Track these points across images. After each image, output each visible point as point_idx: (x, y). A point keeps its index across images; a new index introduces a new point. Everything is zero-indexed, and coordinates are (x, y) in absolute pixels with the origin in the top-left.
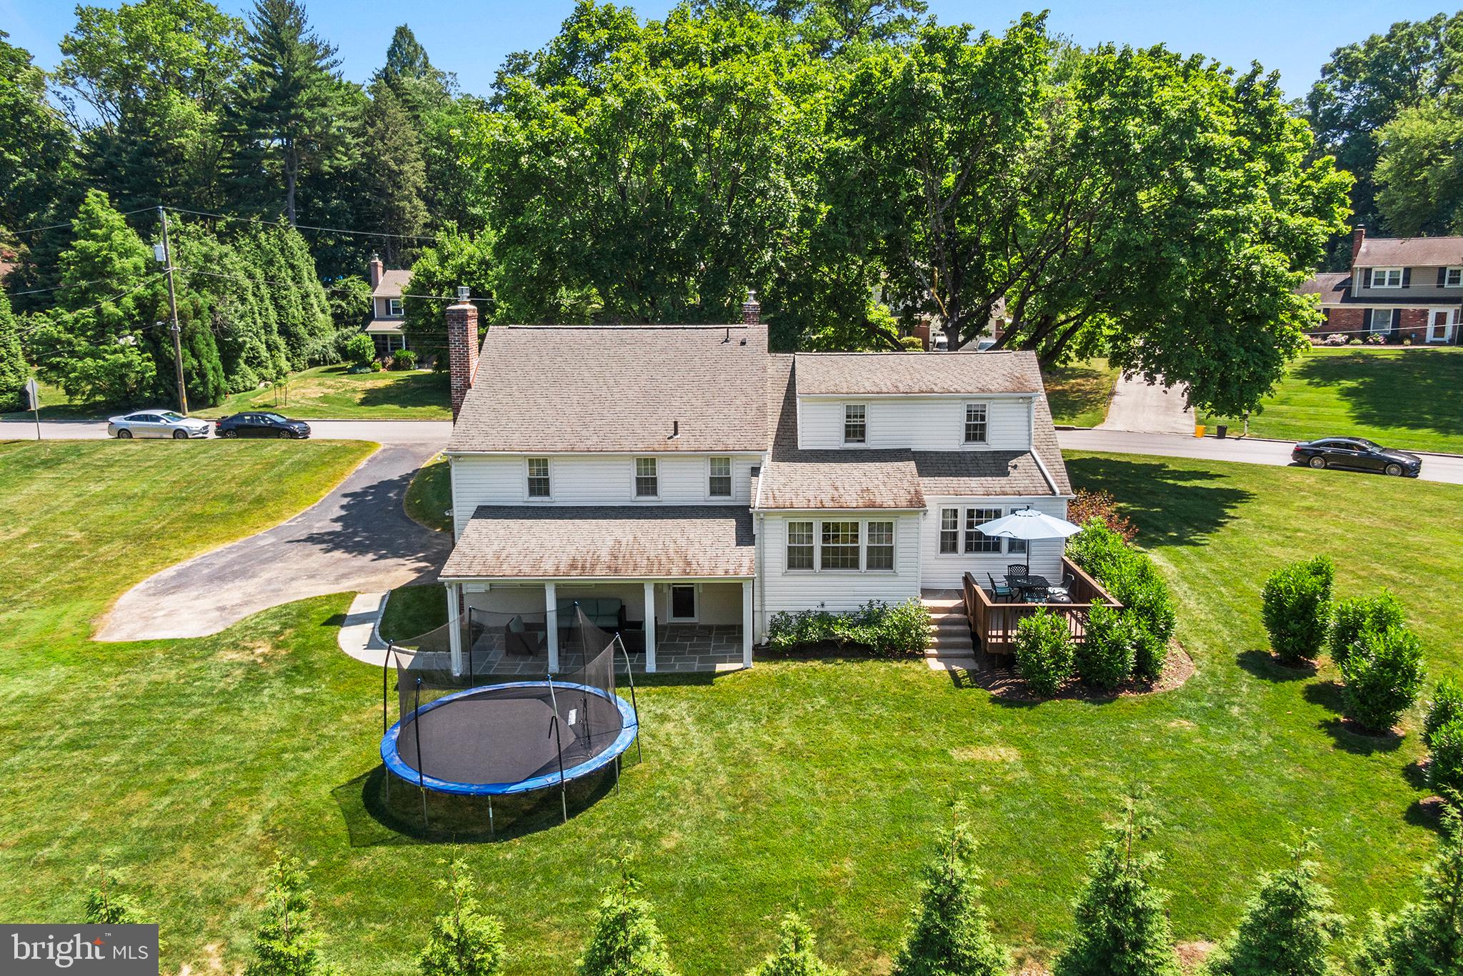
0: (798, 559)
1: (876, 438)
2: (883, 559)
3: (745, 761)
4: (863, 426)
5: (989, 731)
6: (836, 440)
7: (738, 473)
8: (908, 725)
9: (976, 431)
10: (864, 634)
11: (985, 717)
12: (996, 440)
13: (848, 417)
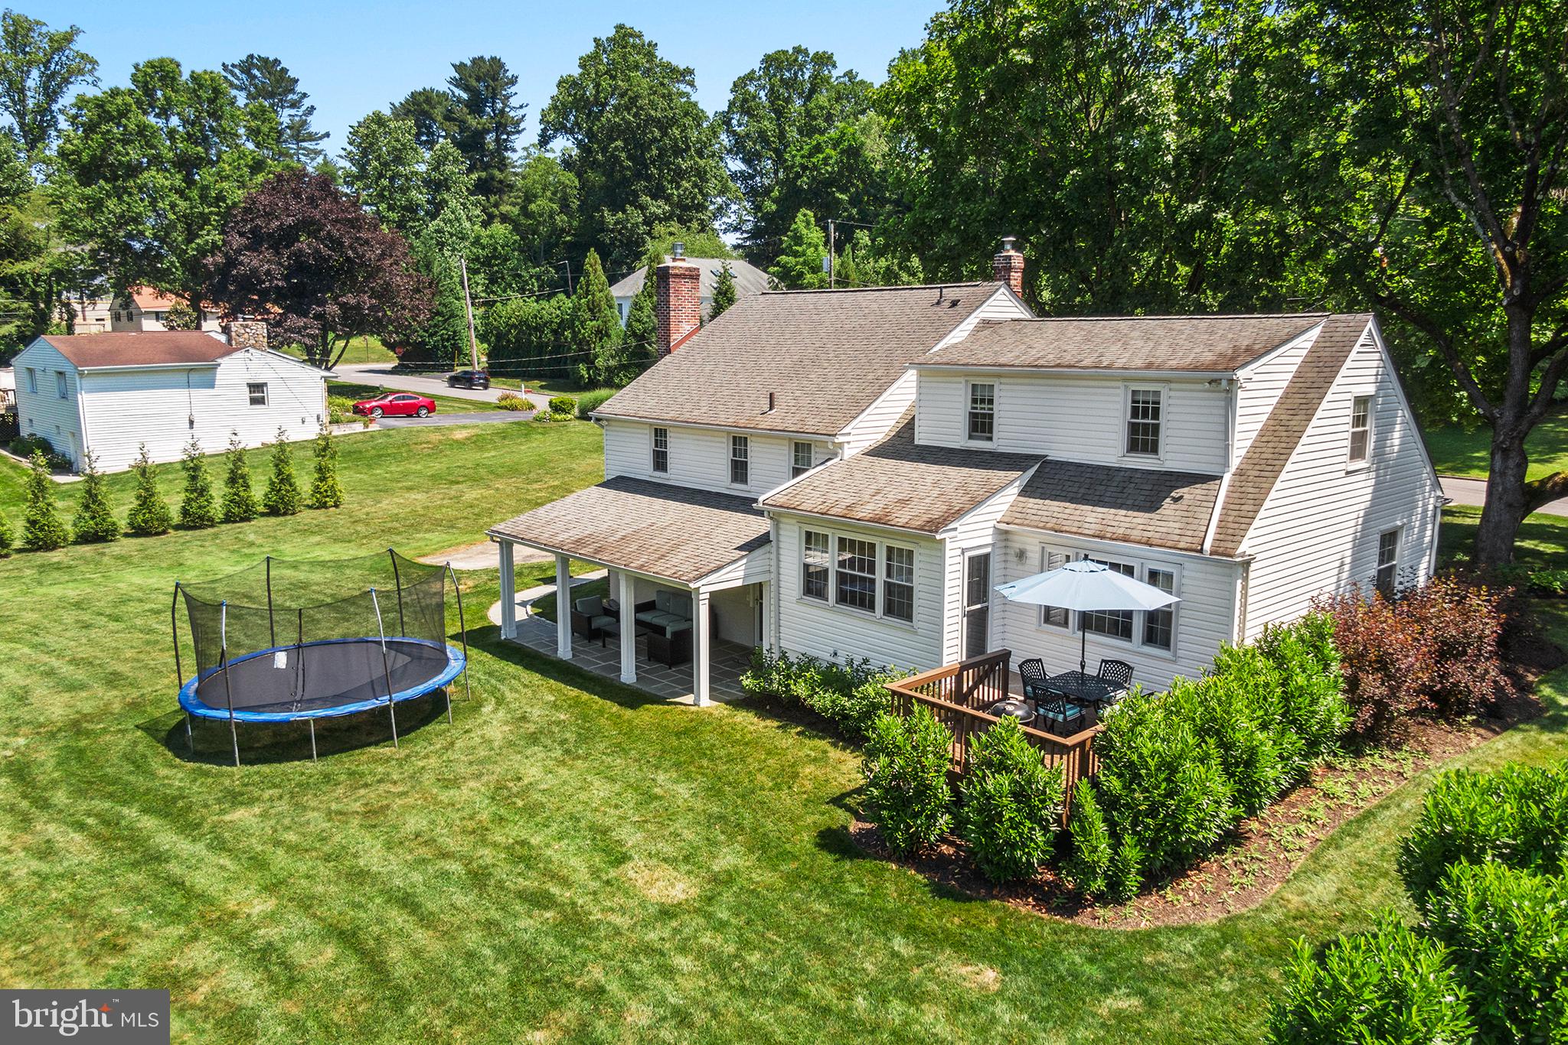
0: (816, 584)
1: (1005, 435)
4: (991, 416)
6: (958, 435)
9: (1144, 435)
12: (1171, 457)
13: (974, 401)
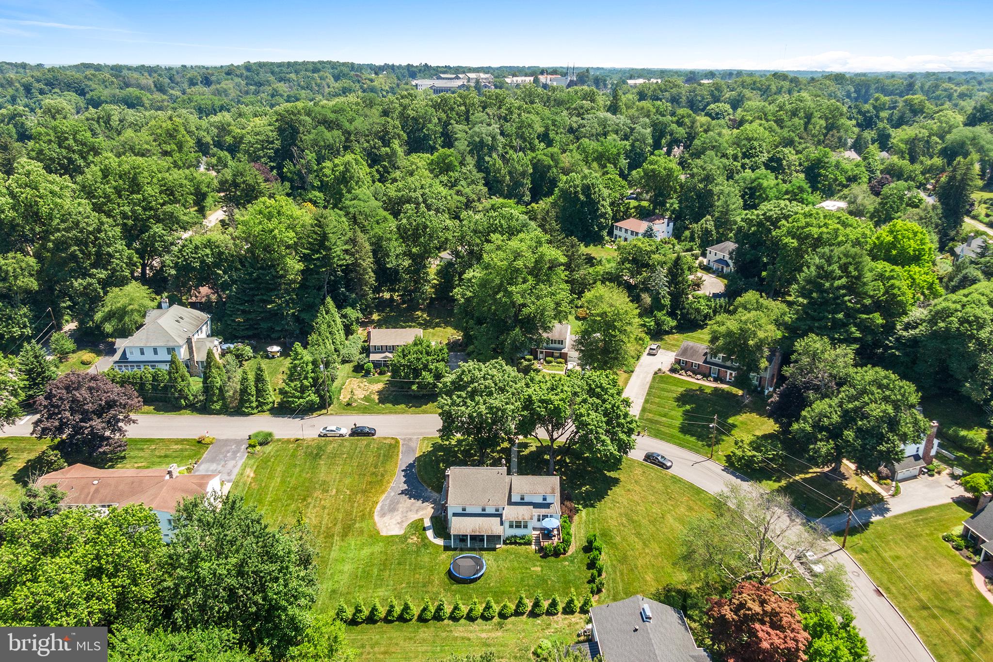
0: (511, 526)
1: (526, 500)
2: (526, 527)
3: (501, 570)
4: (524, 498)
5: (538, 563)
6: (519, 500)
7: (501, 509)
8: (526, 562)
9: (545, 499)
10: (522, 541)
11: (538, 561)
12: (548, 501)
